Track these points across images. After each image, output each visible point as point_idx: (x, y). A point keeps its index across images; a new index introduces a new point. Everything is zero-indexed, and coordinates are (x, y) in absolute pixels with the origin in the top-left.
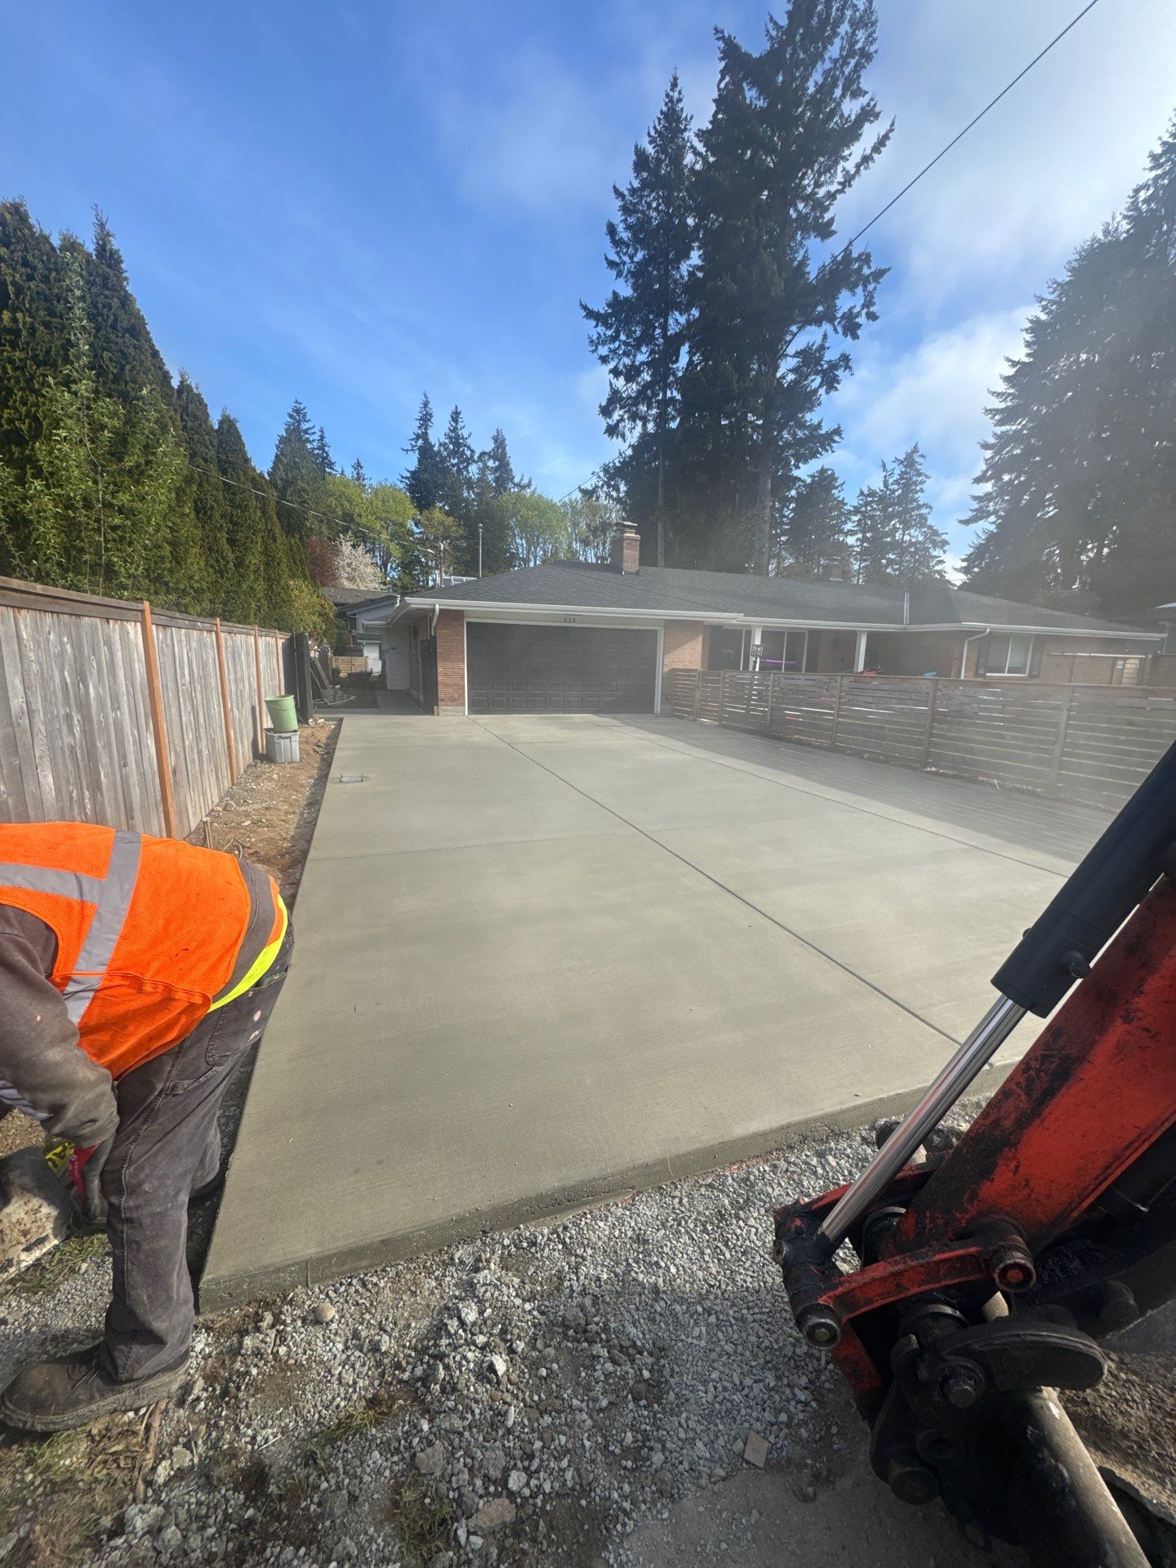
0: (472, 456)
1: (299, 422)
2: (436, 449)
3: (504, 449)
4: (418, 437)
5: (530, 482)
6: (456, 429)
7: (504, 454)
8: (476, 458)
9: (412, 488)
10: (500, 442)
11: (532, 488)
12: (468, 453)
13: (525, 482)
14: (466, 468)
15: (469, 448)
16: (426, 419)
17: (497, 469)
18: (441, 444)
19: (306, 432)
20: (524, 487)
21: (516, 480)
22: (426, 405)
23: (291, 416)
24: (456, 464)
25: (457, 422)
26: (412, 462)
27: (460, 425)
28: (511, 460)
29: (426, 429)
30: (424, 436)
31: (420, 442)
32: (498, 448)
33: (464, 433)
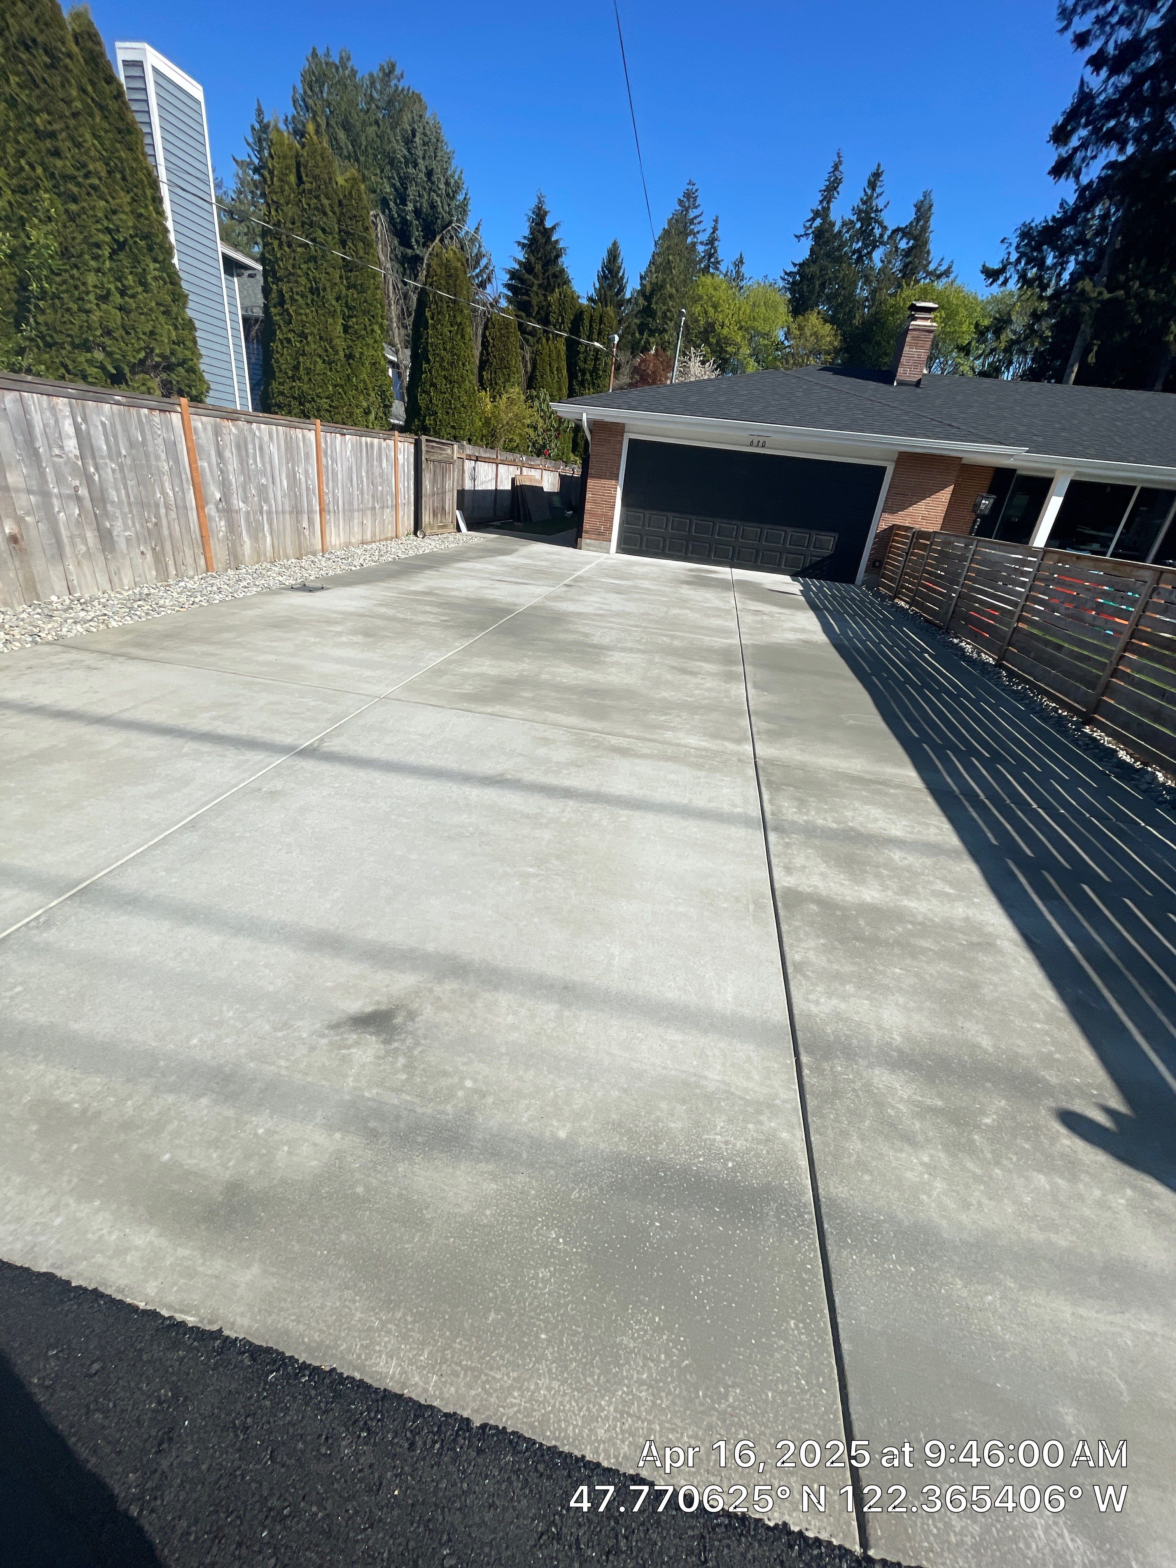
0: (881, 236)
1: (687, 210)
2: (836, 229)
3: (927, 221)
4: (817, 214)
5: (950, 267)
6: (870, 198)
7: (924, 229)
8: (886, 237)
9: (794, 288)
10: (923, 211)
11: (952, 276)
12: (877, 232)
13: (943, 268)
14: (870, 253)
15: (881, 224)
16: (831, 189)
17: (908, 253)
18: (844, 224)
19: (692, 222)
20: (939, 277)
21: (931, 267)
22: (836, 167)
23: (680, 202)
24: (859, 251)
25: (872, 185)
26: (803, 250)
27: (878, 190)
28: (932, 237)
29: (828, 203)
30: (823, 213)
31: (818, 222)
32: (918, 220)
33: (879, 203)
